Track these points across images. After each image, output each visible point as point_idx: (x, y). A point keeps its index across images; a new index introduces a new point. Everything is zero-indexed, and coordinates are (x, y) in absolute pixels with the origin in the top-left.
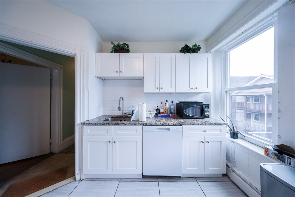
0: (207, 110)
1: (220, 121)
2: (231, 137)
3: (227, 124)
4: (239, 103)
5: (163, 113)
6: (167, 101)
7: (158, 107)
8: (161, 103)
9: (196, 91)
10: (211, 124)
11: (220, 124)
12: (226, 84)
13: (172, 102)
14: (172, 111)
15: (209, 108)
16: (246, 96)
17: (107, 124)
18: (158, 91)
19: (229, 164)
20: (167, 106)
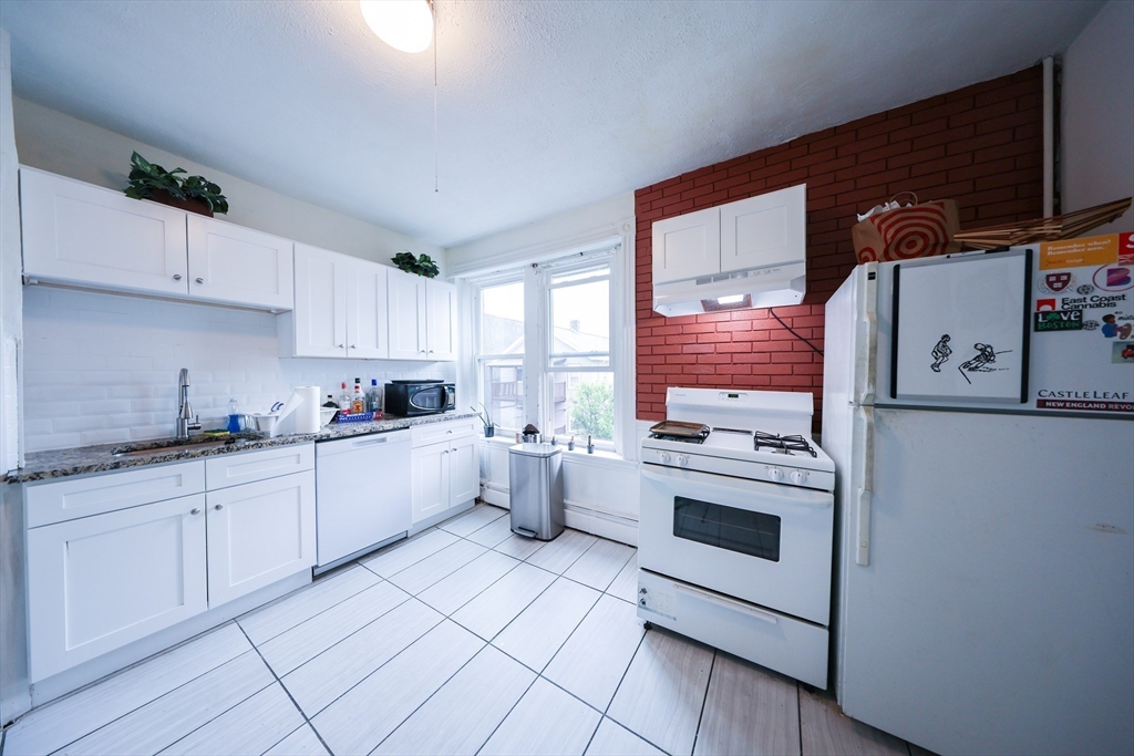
0: (451, 395)
1: (470, 412)
2: (487, 436)
3: (480, 415)
4: (505, 384)
5: (349, 411)
6: (357, 381)
7: (330, 396)
8: (343, 386)
9: (431, 357)
10: (459, 417)
11: (471, 416)
12: (478, 347)
13: (374, 382)
14: (375, 404)
15: (454, 390)
16: (516, 367)
17: (178, 457)
18: (342, 354)
19: (483, 481)
20: (362, 394)
